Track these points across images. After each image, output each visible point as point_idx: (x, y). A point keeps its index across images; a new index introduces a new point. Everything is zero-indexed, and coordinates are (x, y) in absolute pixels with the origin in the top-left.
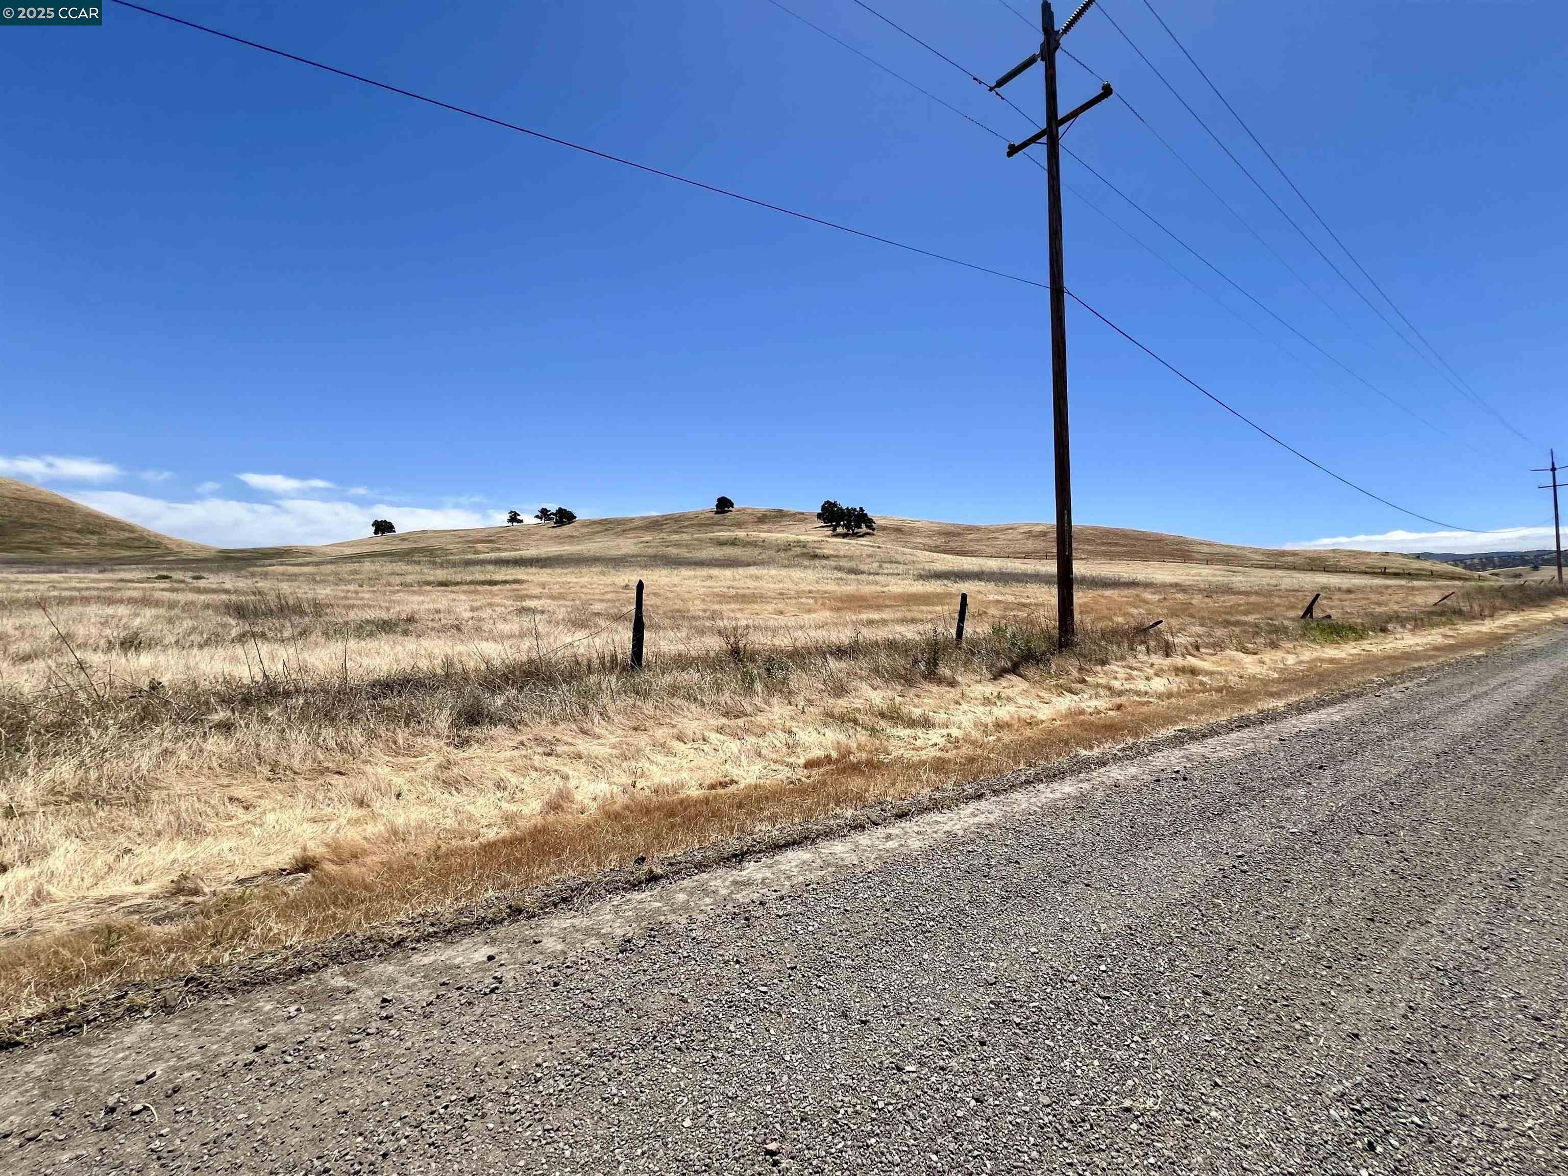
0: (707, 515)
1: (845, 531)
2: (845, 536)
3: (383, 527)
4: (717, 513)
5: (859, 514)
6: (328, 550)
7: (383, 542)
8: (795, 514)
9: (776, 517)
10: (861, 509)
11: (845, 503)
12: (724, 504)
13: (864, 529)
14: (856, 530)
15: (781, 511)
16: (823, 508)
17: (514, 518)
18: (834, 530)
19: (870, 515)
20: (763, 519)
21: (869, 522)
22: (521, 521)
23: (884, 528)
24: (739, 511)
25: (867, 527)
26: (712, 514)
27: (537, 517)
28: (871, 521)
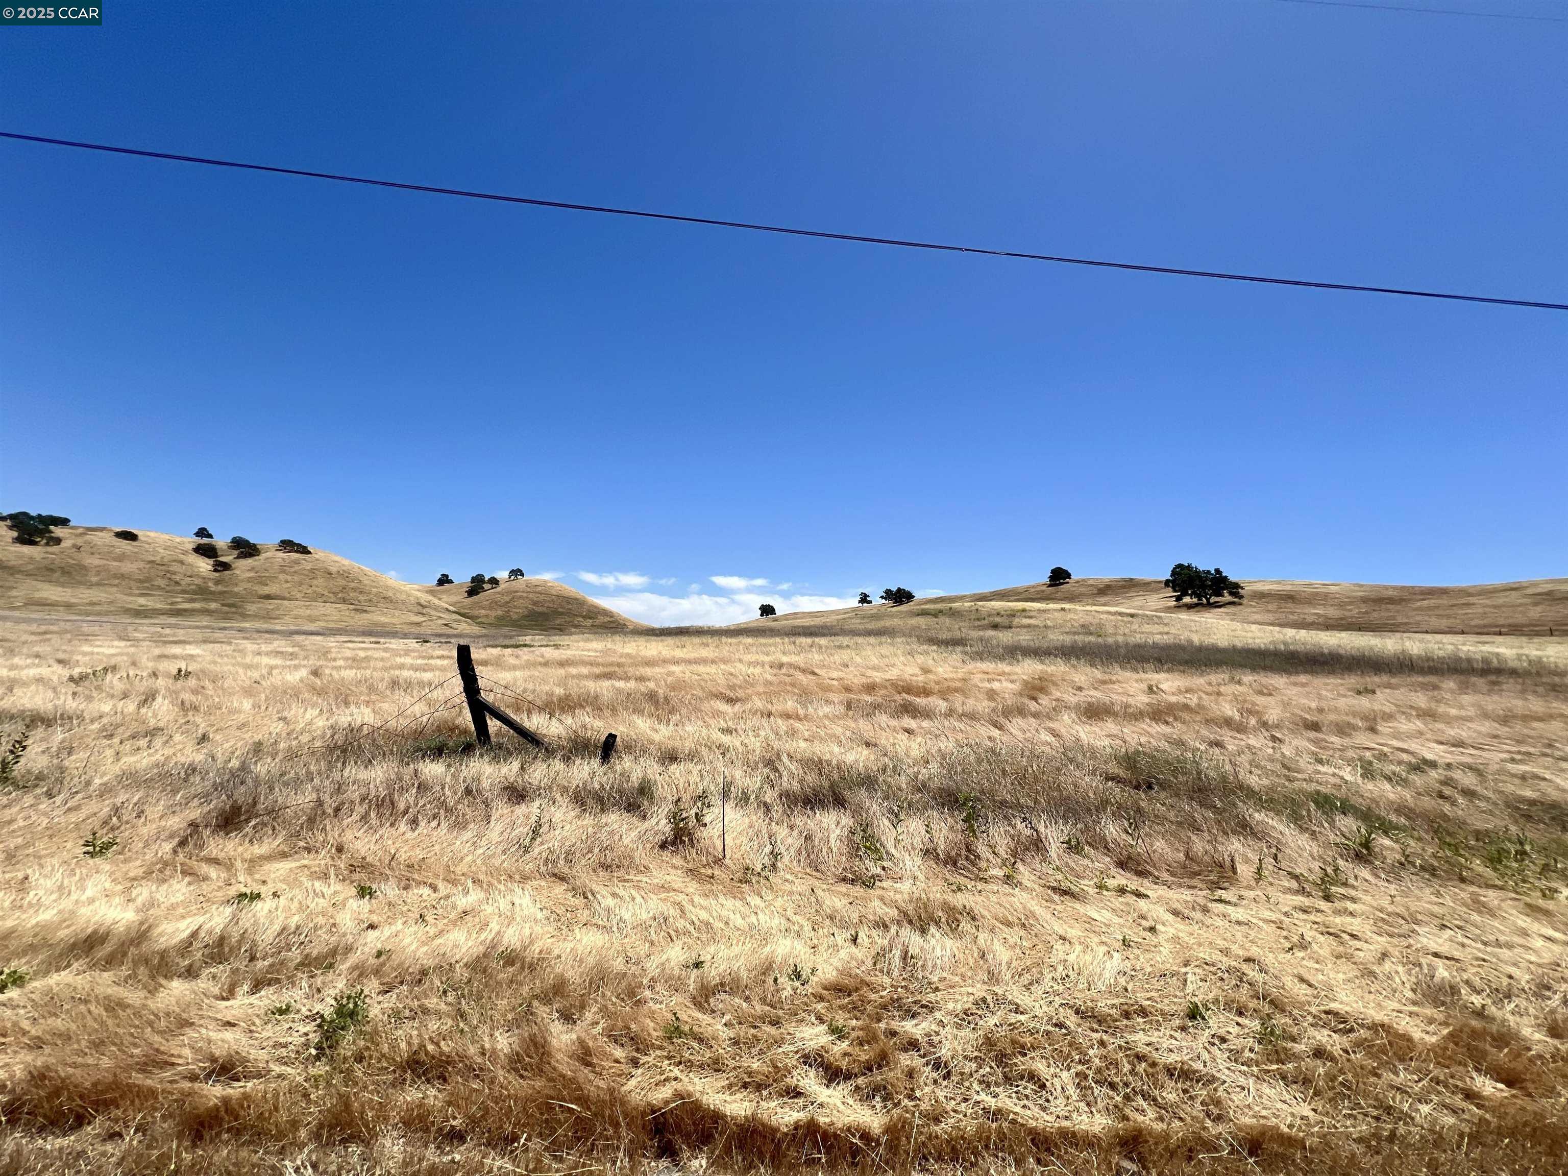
0: (1039, 589)
1: (1195, 600)
2: (1189, 607)
3: (767, 610)
4: (1050, 586)
5: (1215, 578)
7: (767, 621)
8: (1149, 583)
9: (1123, 587)
10: (1218, 571)
12: (1059, 576)
13: (1227, 597)
14: (1213, 599)
15: (1131, 580)
16: (1174, 573)
17: (864, 599)
18: (1178, 599)
19: (1233, 578)
20: (1106, 590)
21: (1234, 589)
22: (870, 602)
23: (1261, 596)
24: (1078, 582)
25: (1231, 594)
26: (1044, 588)
27: (882, 597)
28: (1236, 586)
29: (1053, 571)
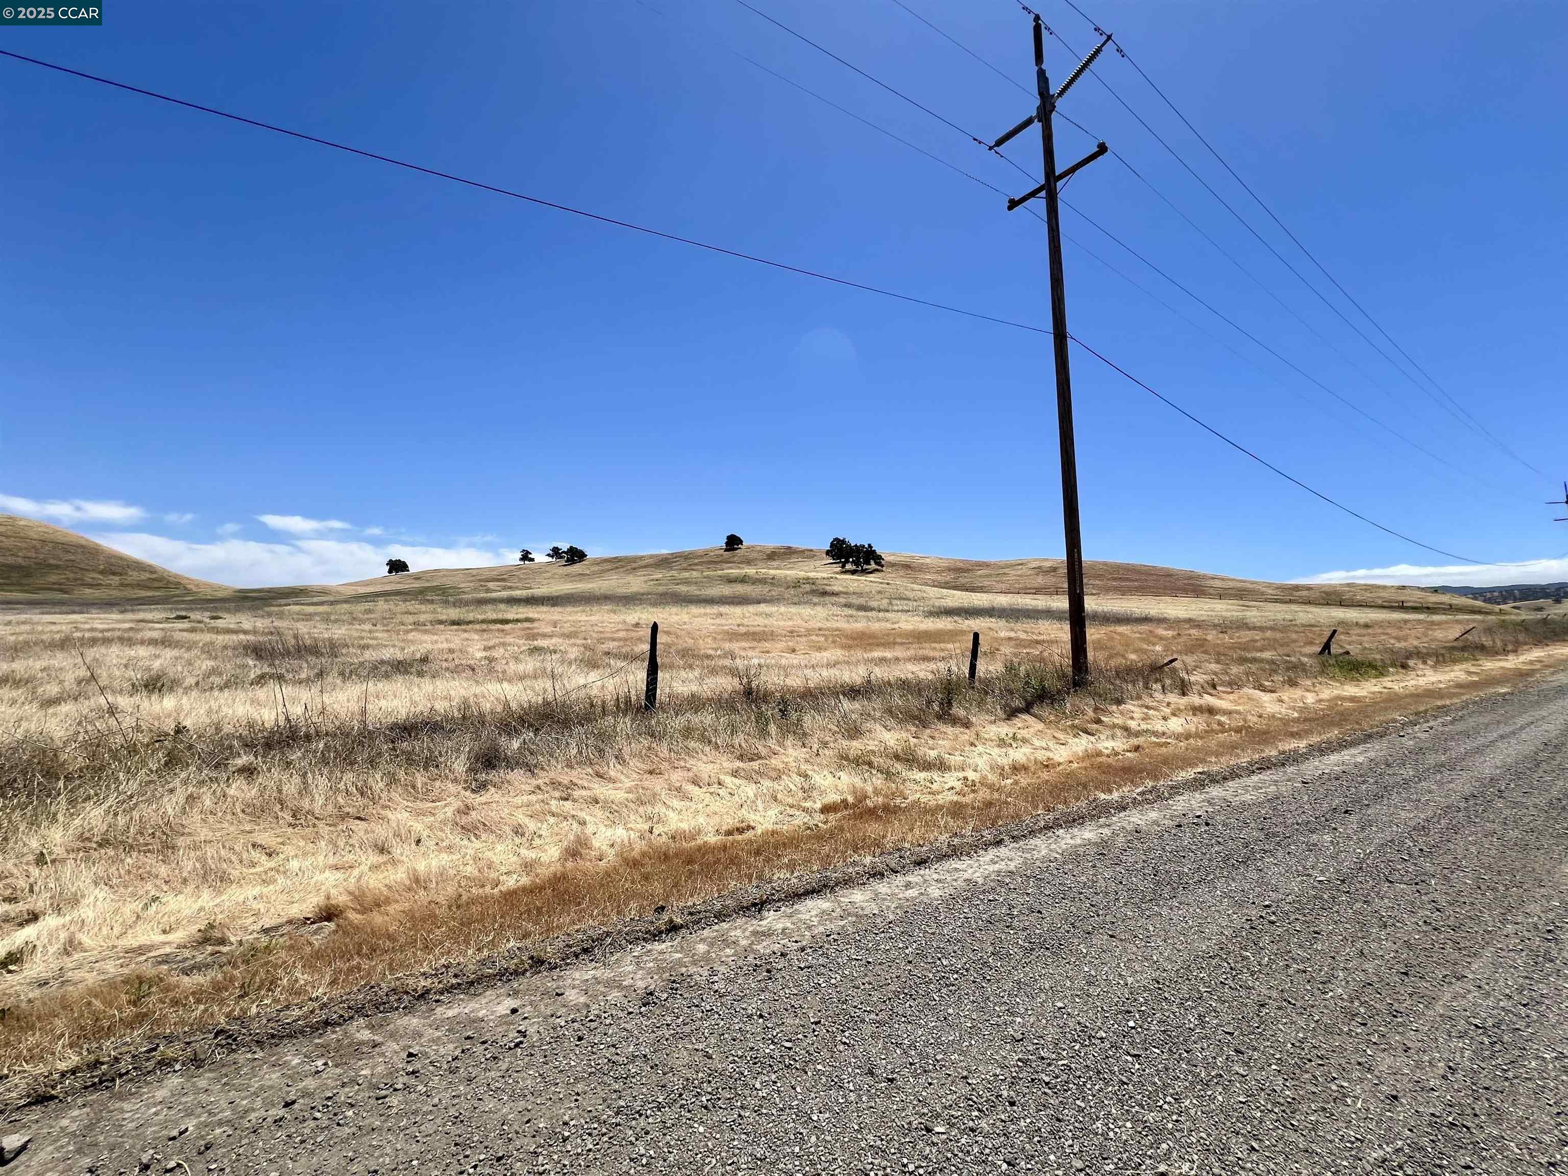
0: (717, 552)
1: (854, 567)
2: (853, 572)
3: (397, 566)
4: (726, 550)
5: (867, 551)
6: (341, 589)
7: (397, 581)
8: (803, 551)
9: (785, 554)
10: (870, 546)
11: (854, 539)
12: (733, 542)
13: (873, 566)
14: (865, 567)
15: (789, 548)
16: (832, 545)
17: (526, 556)
18: (843, 566)
19: (878, 552)
20: (772, 556)
21: (878, 559)
22: (532, 560)
23: (892, 565)
24: (748, 548)
25: (876, 563)
26: (722, 552)
27: (548, 555)
28: (880, 557)
29: (728, 538)
